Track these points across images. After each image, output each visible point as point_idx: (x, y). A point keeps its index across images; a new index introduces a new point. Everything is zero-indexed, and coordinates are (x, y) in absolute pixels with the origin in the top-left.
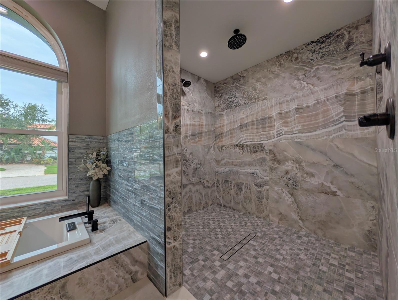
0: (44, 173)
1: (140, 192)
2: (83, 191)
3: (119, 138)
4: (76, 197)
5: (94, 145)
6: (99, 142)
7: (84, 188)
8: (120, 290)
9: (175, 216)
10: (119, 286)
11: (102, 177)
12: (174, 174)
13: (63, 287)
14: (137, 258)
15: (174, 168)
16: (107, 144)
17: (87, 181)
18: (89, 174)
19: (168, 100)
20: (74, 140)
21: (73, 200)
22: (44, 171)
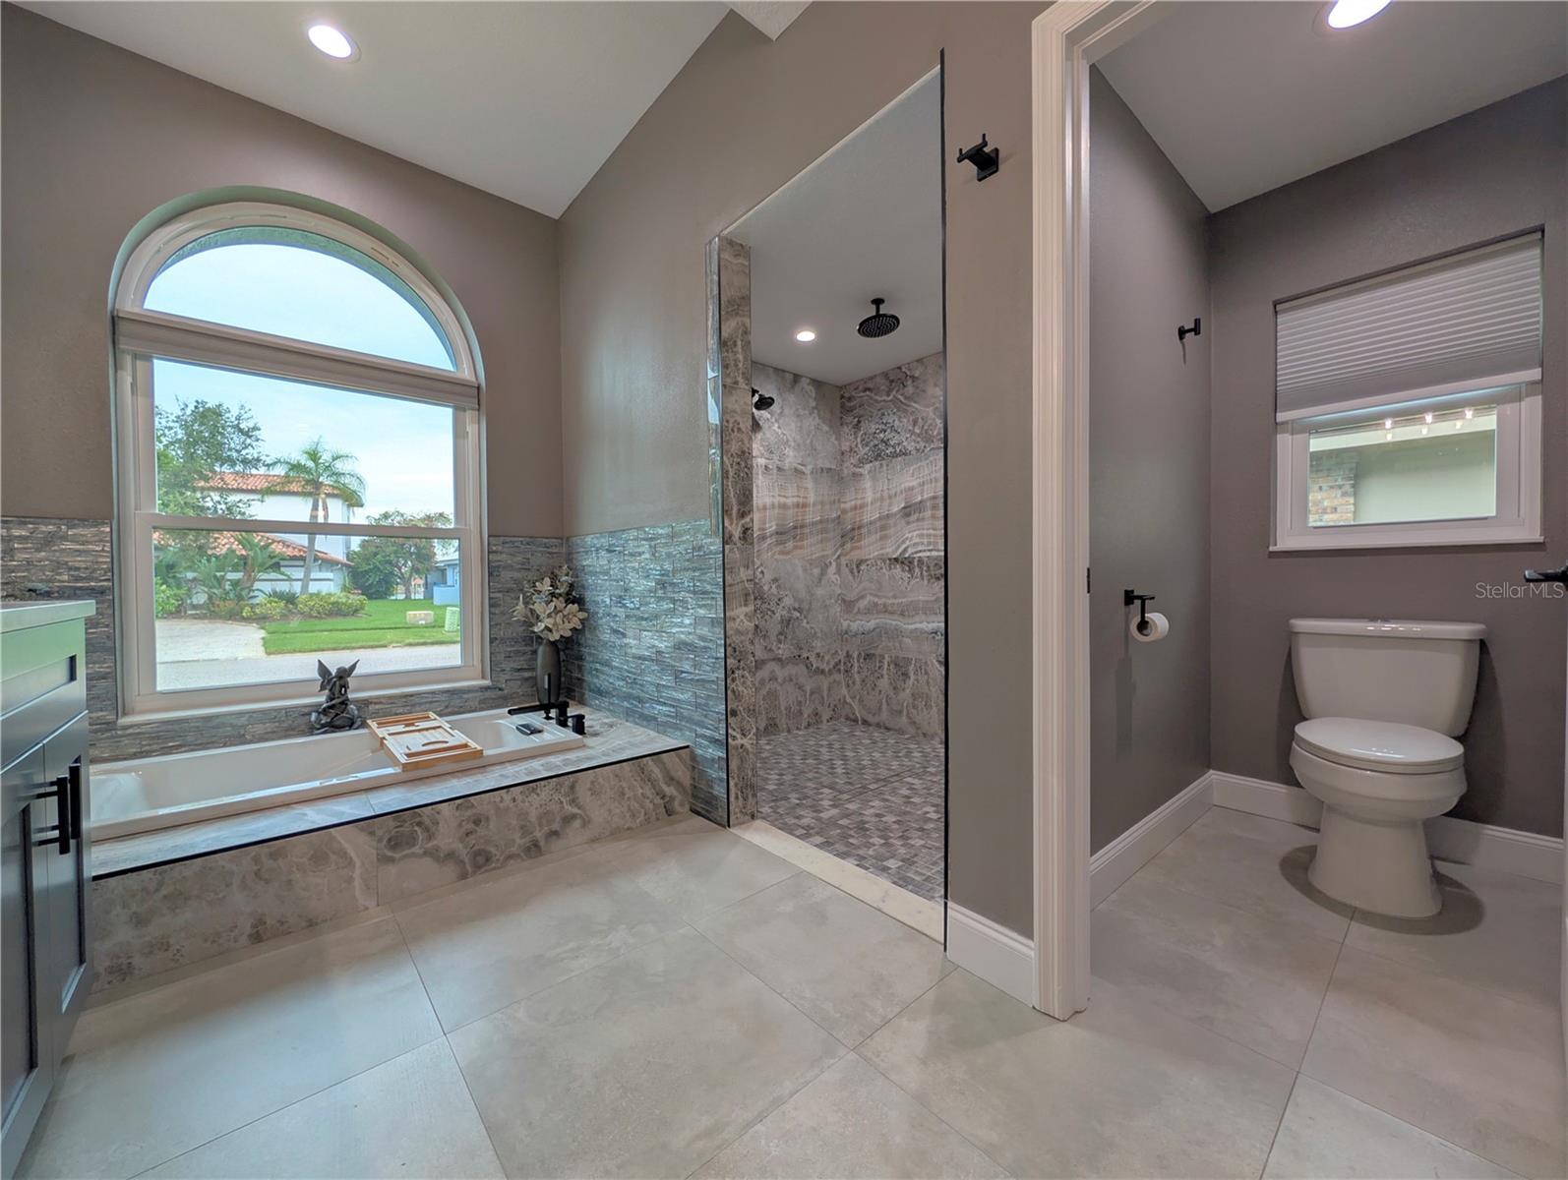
0: (263, 649)
1: (671, 657)
2: (519, 670)
3: (609, 546)
4: (506, 681)
5: (539, 560)
6: (549, 553)
7: (520, 662)
8: (648, 820)
9: (743, 692)
10: (646, 814)
11: (567, 634)
12: (742, 617)
15: (741, 606)
16: (569, 558)
17: (526, 645)
18: (539, 627)
21: (500, 689)
22: (261, 642)
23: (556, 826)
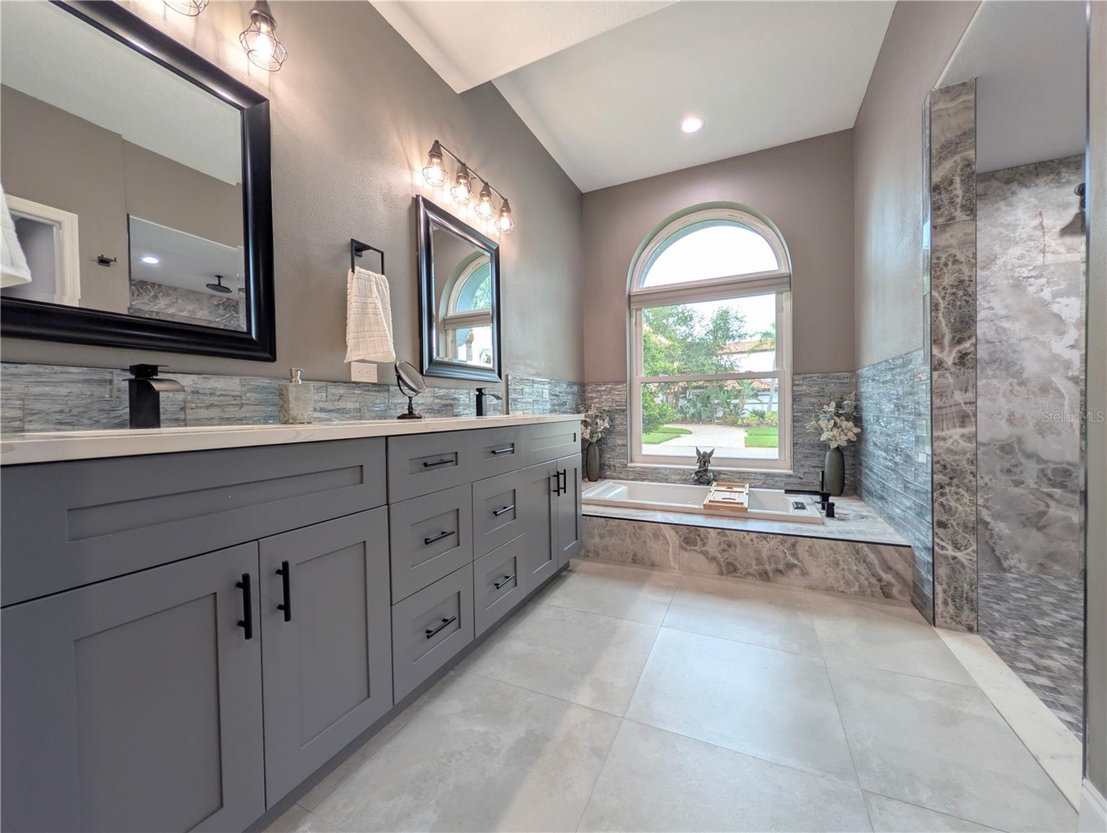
0: (744, 443)
1: (902, 469)
2: (814, 467)
3: (874, 375)
4: (805, 473)
5: (832, 388)
6: (842, 383)
7: (816, 462)
10: (860, 587)
11: (844, 444)
12: (957, 437)
13: (794, 545)
14: (891, 564)
15: (955, 427)
16: (856, 386)
17: (820, 450)
18: (824, 437)
19: (941, 315)
20: (801, 382)
21: (800, 478)
22: (744, 439)
23: (781, 567)
